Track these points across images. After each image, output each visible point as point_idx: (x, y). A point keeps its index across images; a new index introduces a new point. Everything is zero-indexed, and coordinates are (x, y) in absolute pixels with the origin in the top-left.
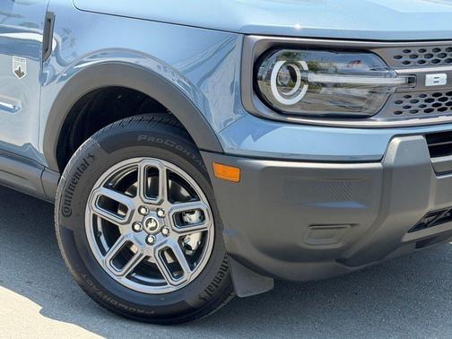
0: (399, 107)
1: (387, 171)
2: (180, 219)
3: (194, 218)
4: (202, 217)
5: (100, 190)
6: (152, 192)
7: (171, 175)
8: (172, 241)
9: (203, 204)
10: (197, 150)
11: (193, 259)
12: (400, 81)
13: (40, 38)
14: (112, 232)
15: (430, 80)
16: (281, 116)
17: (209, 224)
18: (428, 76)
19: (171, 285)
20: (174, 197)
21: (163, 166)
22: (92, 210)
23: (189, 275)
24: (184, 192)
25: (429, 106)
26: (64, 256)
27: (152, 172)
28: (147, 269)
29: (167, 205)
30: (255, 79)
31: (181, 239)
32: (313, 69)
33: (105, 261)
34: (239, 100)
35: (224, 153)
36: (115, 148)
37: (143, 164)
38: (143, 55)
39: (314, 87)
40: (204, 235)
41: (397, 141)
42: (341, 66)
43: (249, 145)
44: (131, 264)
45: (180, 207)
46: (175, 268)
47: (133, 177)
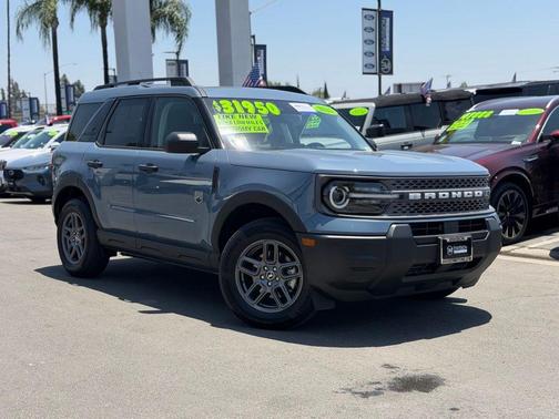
0: (396, 210)
1: (389, 240)
2: (285, 272)
3: (293, 271)
4: (297, 271)
5: (243, 257)
6: (271, 258)
7: (281, 249)
8: (281, 285)
9: (297, 263)
10: (293, 233)
11: (292, 294)
12: (396, 196)
13: (210, 183)
14: (249, 281)
15: (412, 196)
16: (335, 214)
17: (300, 274)
18: (410, 194)
19: (281, 308)
20: (282, 260)
21: (276, 244)
22: (239, 268)
23: (290, 301)
24: (288, 259)
25: (412, 209)
26: (225, 297)
27: (271, 247)
28: (267, 301)
29: (278, 265)
30: (322, 196)
31: (286, 284)
32: (352, 191)
33: (245, 296)
34: (314, 206)
35: (306, 233)
36: (251, 235)
37: (265, 243)
38: (265, 186)
39: (353, 199)
40: (298, 279)
41: (394, 226)
42: (366, 189)
43: (320, 228)
44: (259, 298)
45: (287, 265)
46: (283, 300)
47: (261, 251)
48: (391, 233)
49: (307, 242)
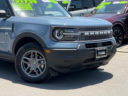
0: (80, 39)
2: (39, 62)
3: (42, 62)
4: (44, 62)
5: (24, 57)
6: (34, 57)
7: (38, 54)
8: (38, 67)
9: (44, 59)
10: (42, 48)
11: (42, 70)
12: (80, 34)
14: (26, 66)
16: (58, 41)
17: (45, 63)
18: (85, 33)
19: (38, 75)
20: (38, 58)
21: (36, 52)
22: (22, 61)
23: (42, 73)
24: (40, 57)
25: (86, 39)
27: (34, 53)
28: (33, 73)
29: (37, 60)
30: (53, 34)
31: (40, 66)
32: (64, 32)
33: (25, 71)
34: (50, 38)
35: (47, 48)
36: (27, 49)
37: (32, 52)
39: (64, 35)
40: (44, 65)
41: (79, 45)
42: (69, 31)
43: (52, 46)
44: (30, 72)
45: (40, 60)
46: (39, 72)
47: (30, 55)
48: (78, 48)
49: (47, 51)
